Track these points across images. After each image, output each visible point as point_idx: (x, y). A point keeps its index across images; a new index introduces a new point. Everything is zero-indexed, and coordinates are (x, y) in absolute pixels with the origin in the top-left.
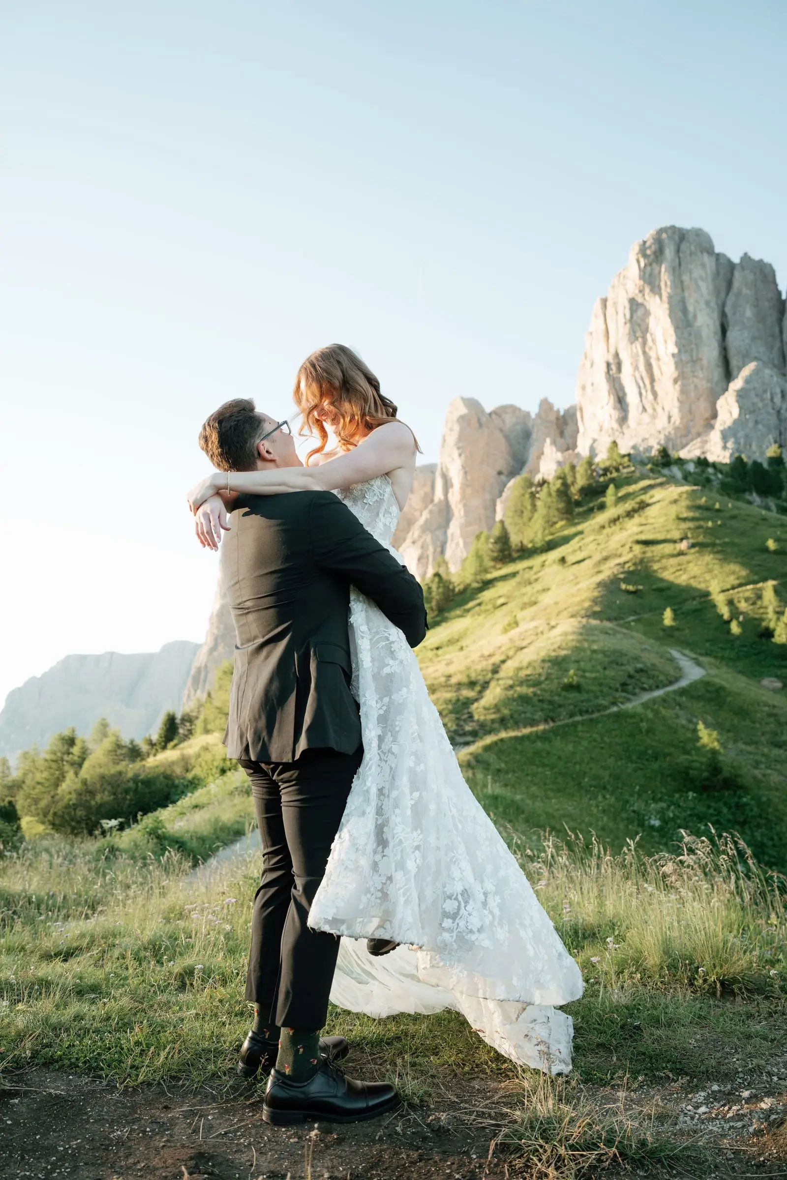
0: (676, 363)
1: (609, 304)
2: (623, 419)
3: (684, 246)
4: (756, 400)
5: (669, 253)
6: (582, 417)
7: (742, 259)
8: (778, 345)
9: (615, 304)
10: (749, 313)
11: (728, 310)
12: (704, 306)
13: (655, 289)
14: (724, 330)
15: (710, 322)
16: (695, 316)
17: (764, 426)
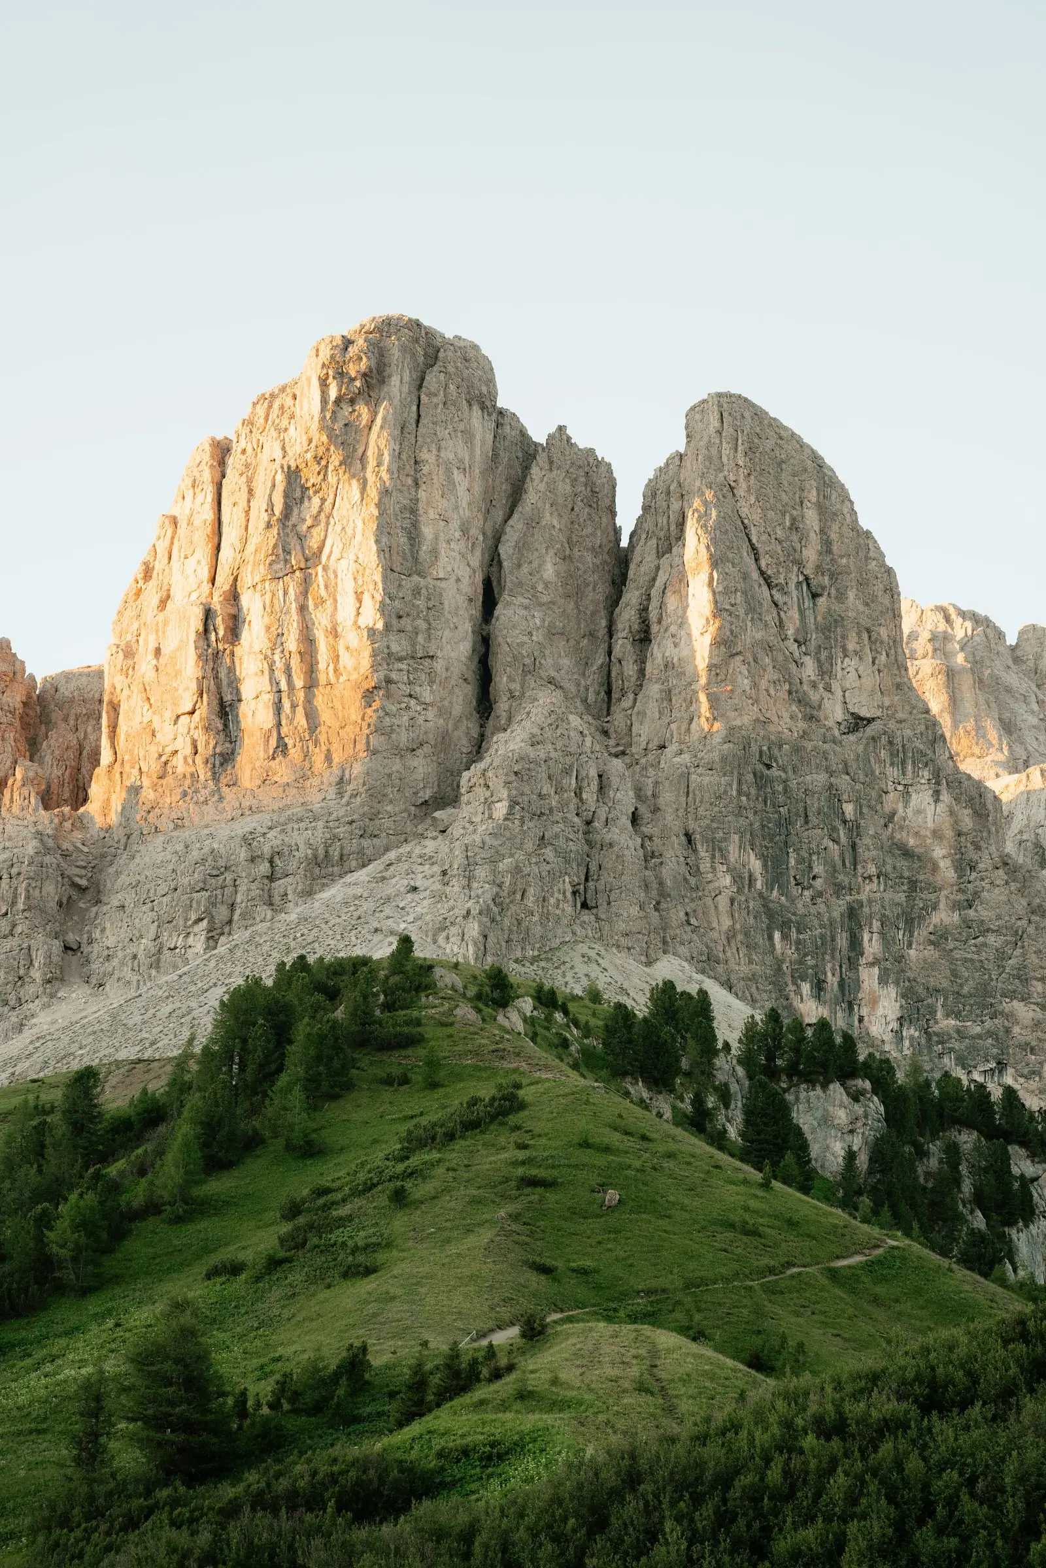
0: (374, 655)
1: (234, 463)
2: (225, 759)
3: (433, 379)
4: (547, 789)
5: (398, 384)
6: (113, 728)
7: (551, 437)
8: (600, 659)
9: (248, 469)
10: (549, 572)
11: (505, 550)
12: (457, 534)
13: (353, 460)
14: (489, 600)
15: (464, 572)
16: (435, 553)
17: (557, 853)
